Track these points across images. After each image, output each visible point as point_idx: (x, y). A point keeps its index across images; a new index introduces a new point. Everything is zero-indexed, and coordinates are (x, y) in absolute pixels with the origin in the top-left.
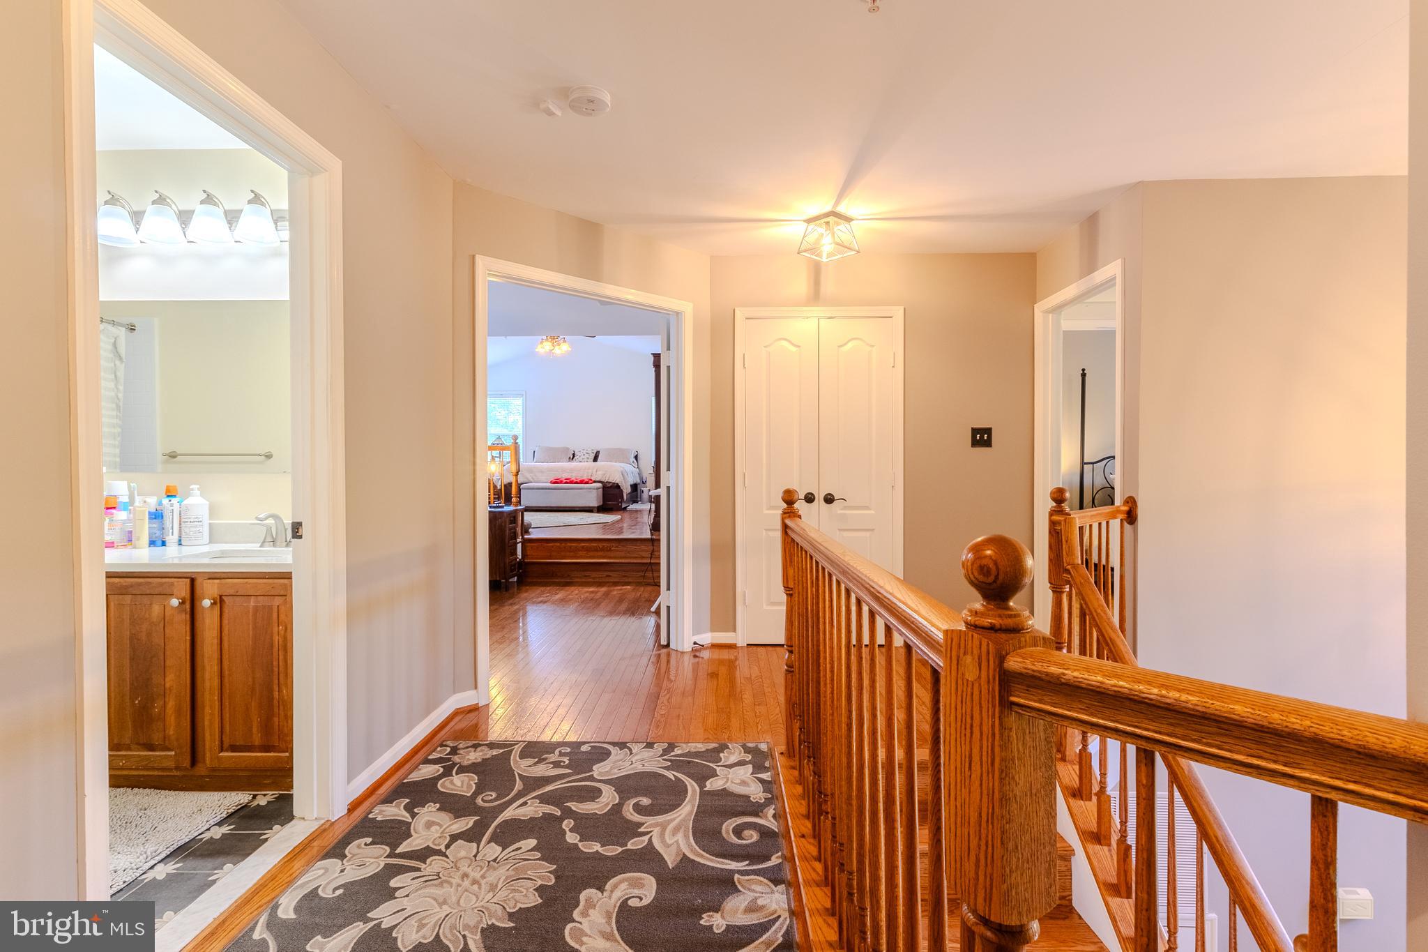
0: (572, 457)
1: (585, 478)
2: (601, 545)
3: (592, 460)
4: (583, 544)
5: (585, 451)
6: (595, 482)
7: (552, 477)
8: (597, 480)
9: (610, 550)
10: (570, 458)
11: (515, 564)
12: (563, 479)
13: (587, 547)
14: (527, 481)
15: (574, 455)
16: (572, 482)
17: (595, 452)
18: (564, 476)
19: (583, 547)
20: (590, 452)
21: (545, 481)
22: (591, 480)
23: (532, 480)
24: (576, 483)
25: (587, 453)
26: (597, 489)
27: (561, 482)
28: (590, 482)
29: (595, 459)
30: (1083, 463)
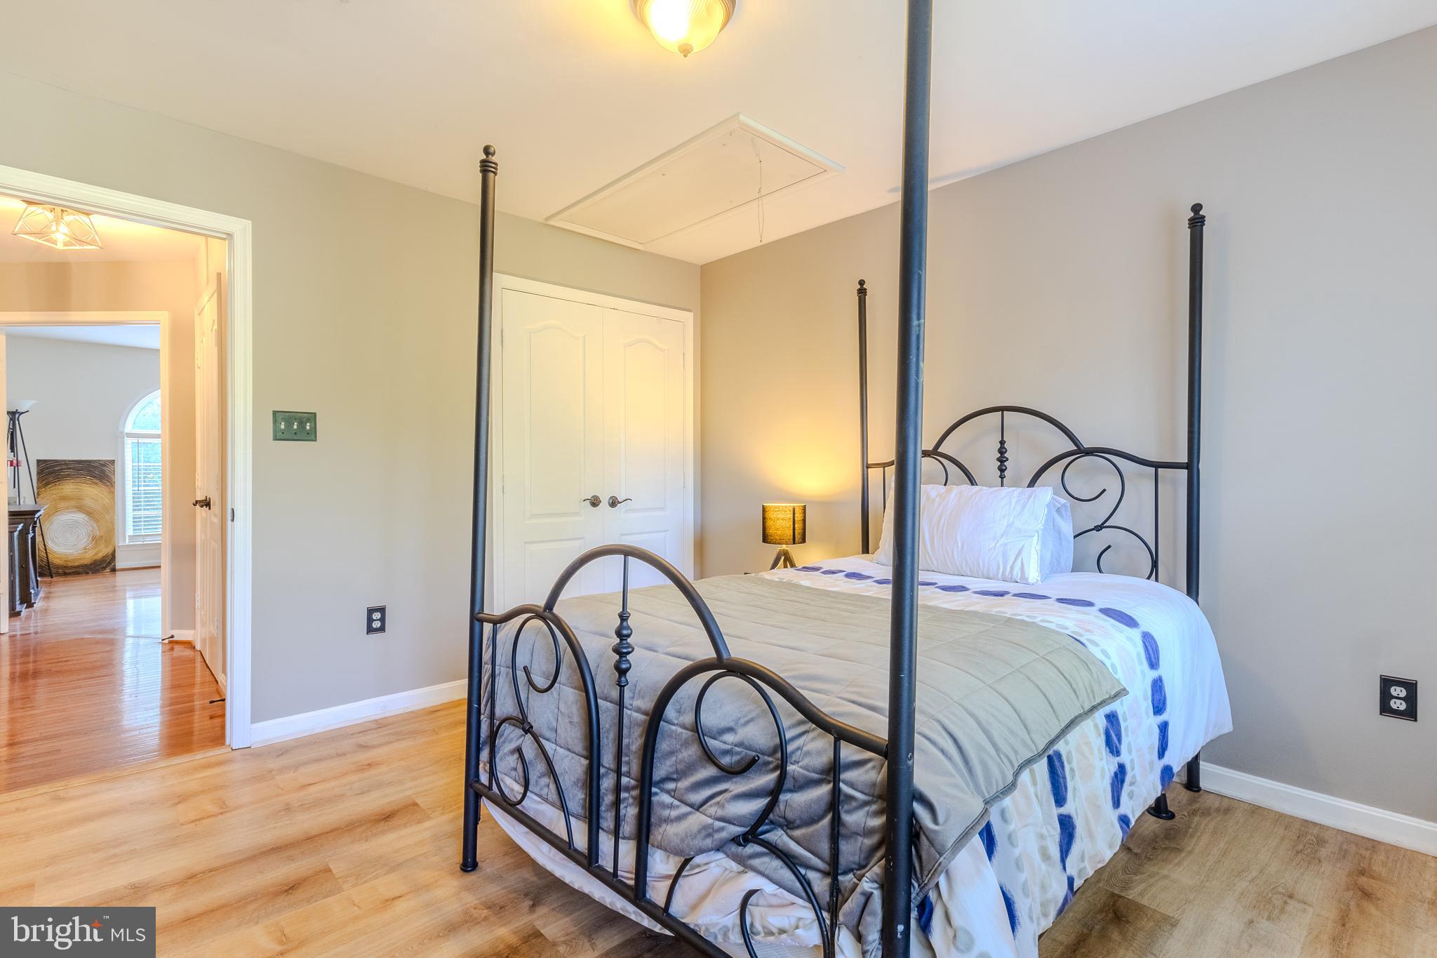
30: (866, 466)
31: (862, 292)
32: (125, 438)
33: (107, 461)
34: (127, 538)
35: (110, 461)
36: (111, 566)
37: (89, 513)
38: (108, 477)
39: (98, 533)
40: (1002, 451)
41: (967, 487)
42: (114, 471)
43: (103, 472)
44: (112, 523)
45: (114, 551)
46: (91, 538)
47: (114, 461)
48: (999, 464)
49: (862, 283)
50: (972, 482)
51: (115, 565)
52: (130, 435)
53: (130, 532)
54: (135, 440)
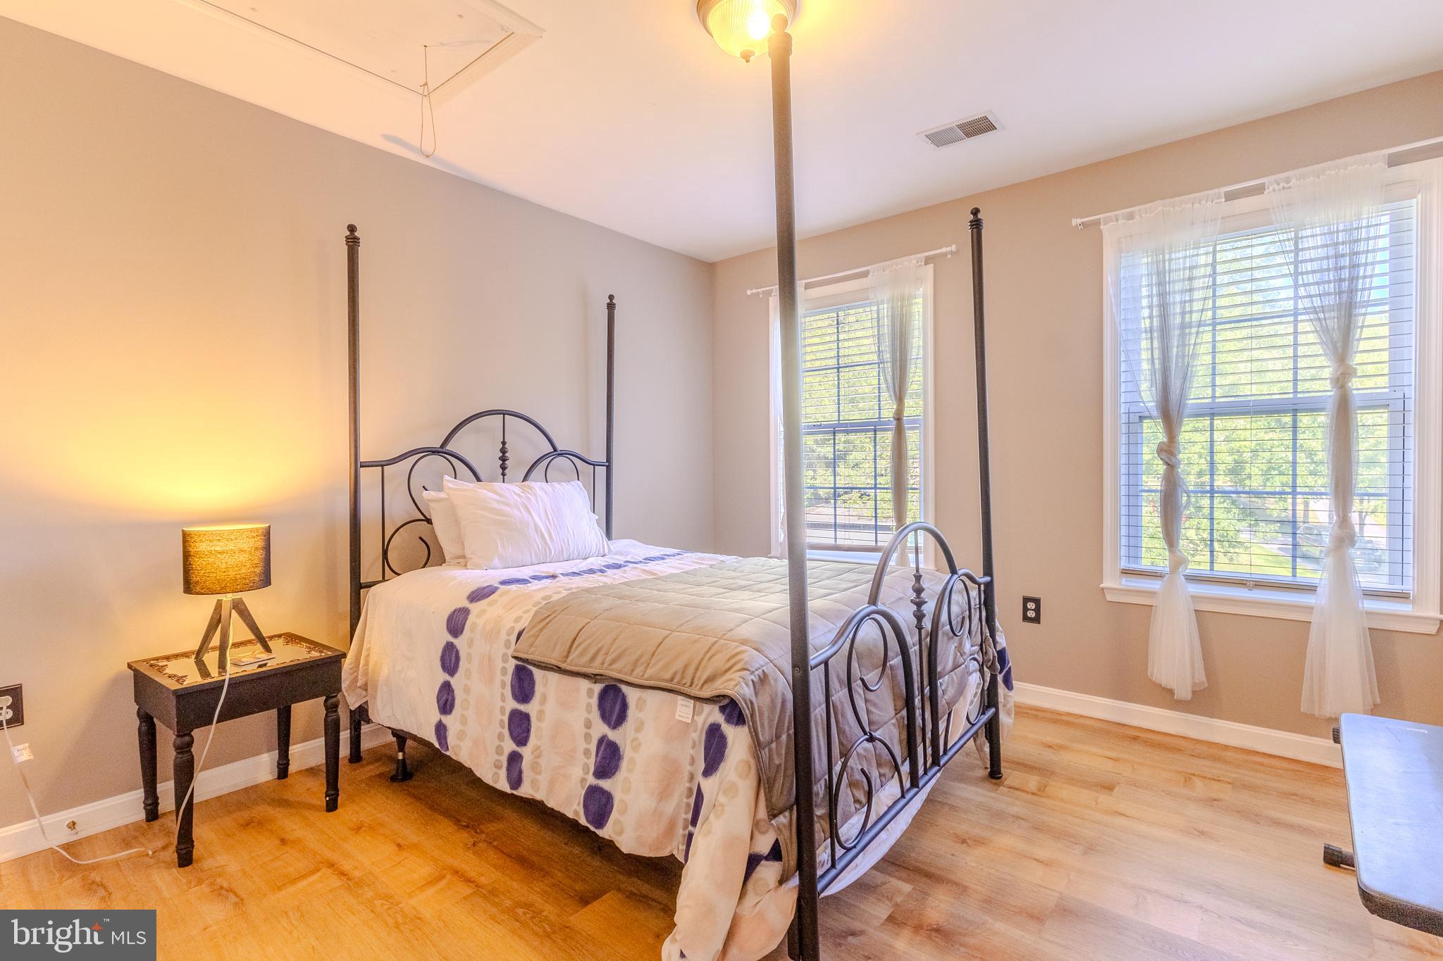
30: (358, 465)
31: (353, 242)
40: (503, 451)
41: (474, 485)
48: (501, 462)
49: (352, 229)
50: (478, 480)
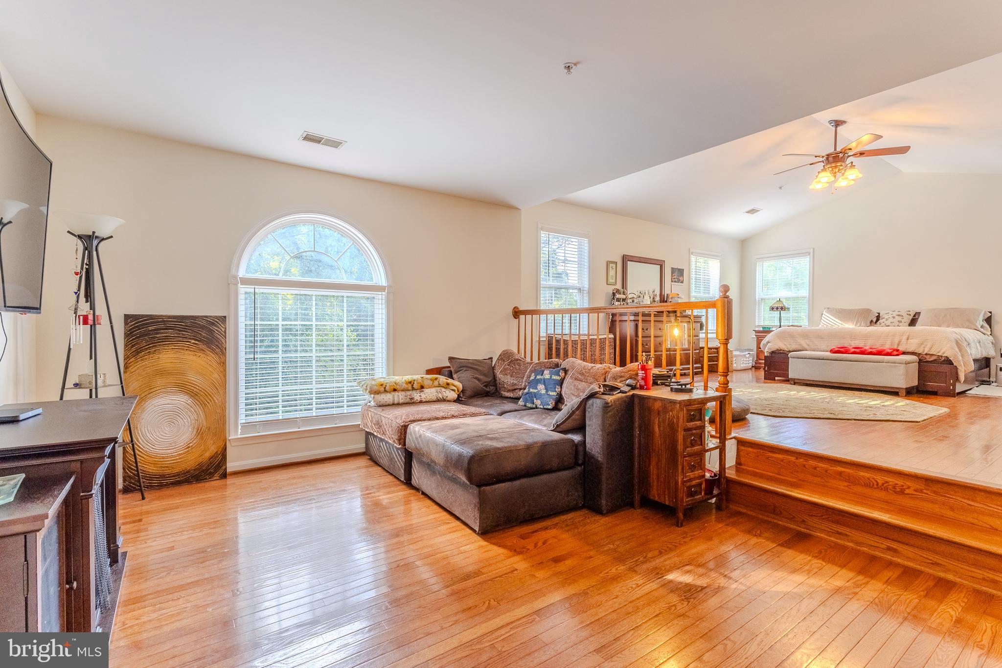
0: (875, 320)
1: (887, 347)
2: (891, 480)
3: (907, 324)
4: (843, 469)
5: (895, 314)
6: (904, 353)
7: (835, 345)
8: (910, 350)
9: (902, 492)
10: (872, 321)
11: (700, 484)
12: (850, 348)
13: (849, 475)
14: (801, 349)
15: (878, 318)
16: (863, 352)
17: (912, 314)
18: (852, 344)
19: (840, 473)
20: (905, 315)
21: (826, 348)
22: (898, 350)
23: (806, 347)
24: (871, 353)
25: (899, 315)
26: (907, 363)
27: (846, 351)
28: (896, 353)
29: (913, 322)
32: (240, 285)
33: (216, 317)
34: (240, 427)
35: (221, 317)
36: (221, 471)
37: (193, 394)
38: (218, 340)
39: (204, 422)
42: (225, 333)
43: (211, 332)
44: (223, 408)
45: (225, 449)
46: (195, 430)
47: (225, 317)
51: (226, 469)
52: (246, 281)
53: (242, 419)
54: (250, 289)
